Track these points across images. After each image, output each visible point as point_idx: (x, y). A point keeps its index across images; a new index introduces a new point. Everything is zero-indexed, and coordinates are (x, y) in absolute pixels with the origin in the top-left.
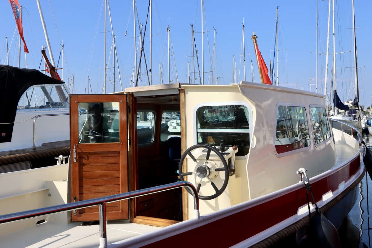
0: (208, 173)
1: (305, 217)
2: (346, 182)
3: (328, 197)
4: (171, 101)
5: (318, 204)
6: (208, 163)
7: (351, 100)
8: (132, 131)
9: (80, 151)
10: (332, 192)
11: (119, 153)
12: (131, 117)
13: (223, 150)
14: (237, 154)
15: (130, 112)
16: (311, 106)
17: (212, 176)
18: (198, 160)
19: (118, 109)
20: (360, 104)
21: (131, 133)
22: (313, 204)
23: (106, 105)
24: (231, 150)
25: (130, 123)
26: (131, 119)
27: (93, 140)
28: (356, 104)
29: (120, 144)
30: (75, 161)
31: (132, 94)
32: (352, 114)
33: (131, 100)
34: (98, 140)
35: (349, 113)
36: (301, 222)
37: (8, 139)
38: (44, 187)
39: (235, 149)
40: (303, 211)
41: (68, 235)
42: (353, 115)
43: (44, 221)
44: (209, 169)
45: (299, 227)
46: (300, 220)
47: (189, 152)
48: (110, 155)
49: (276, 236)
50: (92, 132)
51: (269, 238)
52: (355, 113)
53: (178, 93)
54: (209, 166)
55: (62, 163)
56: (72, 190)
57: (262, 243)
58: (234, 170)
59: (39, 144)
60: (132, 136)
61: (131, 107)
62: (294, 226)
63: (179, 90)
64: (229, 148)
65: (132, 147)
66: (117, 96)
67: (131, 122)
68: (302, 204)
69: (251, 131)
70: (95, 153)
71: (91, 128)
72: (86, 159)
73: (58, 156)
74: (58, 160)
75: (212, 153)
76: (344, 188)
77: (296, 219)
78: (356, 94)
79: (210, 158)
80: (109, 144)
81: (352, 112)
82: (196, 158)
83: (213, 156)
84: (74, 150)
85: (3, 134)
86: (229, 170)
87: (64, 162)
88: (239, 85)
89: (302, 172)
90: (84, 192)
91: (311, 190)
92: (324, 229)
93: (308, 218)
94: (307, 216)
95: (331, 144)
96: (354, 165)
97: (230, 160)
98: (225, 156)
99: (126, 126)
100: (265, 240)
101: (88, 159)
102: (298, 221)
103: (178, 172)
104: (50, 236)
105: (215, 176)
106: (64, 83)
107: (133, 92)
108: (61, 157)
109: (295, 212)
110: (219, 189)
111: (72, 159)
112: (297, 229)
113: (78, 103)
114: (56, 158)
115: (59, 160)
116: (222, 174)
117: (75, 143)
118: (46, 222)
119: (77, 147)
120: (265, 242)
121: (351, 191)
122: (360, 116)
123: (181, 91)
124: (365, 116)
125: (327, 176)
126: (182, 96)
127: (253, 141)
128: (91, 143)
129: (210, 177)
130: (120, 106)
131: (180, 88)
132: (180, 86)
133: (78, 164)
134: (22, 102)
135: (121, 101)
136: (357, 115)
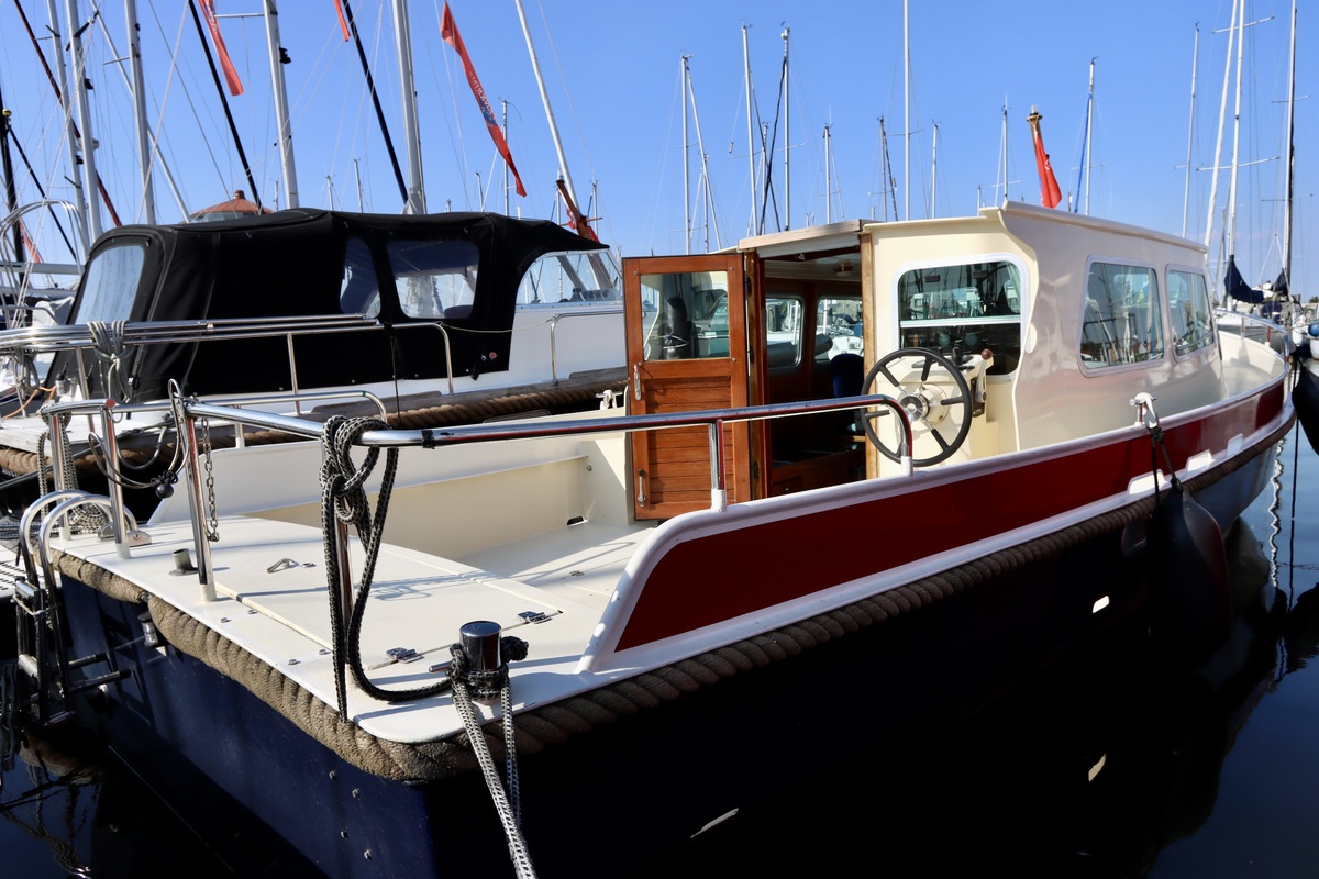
0: (925, 409)
1: (1146, 498)
2: (1245, 436)
3: (1200, 463)
4: (840, 270)
5: (1179, 474)
6: (924, 389)
7: (1269, 282)
8: (755, 333)
9: (647, 377)
10: (1213, 453)
11: (728, 379)
12: (752, 303)
13: (959, 361)
14: (990, 372)
15: (750, 293)
16: (1168, 269)
17: (933, 417)
18: (904, 384)
19: (725, 287)
20: (1292, 291)
21: (755, 338)
22: (1165, 474)
23: (698, 279)
24: (979, 362)
25: (751, 317)
26: (753, 307)
27: (674, 355)
28: (1281, 287)
29: (728, 361)
30: (638, 397)
31: (753, 254)
32: (1271, 312)
33: (752, 266)
34: (682, 353)
35: (1263, 311)
36: (1136, 507)
37: (502, 364)
38: (577, 453)
39: (986, 358)
40: (1142, 486)
41: (631, 544)
42: (1275, 313)
43: (581, 519)
44: (928, 402)
45: (1130, 517)
46: (1135, 503)
47: (881, 366)
48: (711, 385)
49: (1077, 529)
50: (670, 338)
51: (1062, 531)
52: (1278, 308)
53: (856, 243)
54: (929, 396)
55: (611, 406)
56: (635, 457)
57: (1045, 539)
58: (983, 404)
59: (563, 375)
60: (755, 344)
61: (752, 282)
62: (1119, 513)
63: (860, 237)
64: (972, 358)
65: (756, 368)
66: (723, 258)
67: (754, 313)
68: (1140, 471)
69: (1026, 320)
70: (678, 381)
71: (669, 330)
72: (659, 393)
73: (602, 392)
74: (602, 399)
75: (935, 367)
76: (1242, 447)
77: (1123, 501)
78: (1284, 265)
79: (929, 379)
80: (708, 362)
81: (1270, 307)
82: (899, 381)
83: (936, 373)
84: (636, 376)
85: (493, 355)
86: (974, 403)
87: (614, 404)
88: (1000, 209)
89: (1142, 402)
90: (659, 461)
91: (1161, 442)
92: (1189, 522)
93: (1153, 500)
94: (1152, 496)
95: (1212, 365)
96: (1270, 402)
97: (974, 381)
98: (965, 372)
99: (742, 321)
100: (1054, 533)
101: (664, 394)
102: (1129, 505)
103: (854, 427)
104: (597, 543)
105: (941, 417)
106: (607, 247)
107: (756, 248)
108: (608, 393)
109: (1124, 487)
110: (950, 442)
111: (631, 393)
112: (1125, 521)
113: (640, 275)
114: (599, 396)
115: (605, 399)
116: (957, 413)
117: (636, 361)
118: (585, 521)
119: (641, 368)
120: (1055, 538)
121: (1256, 456)
122: (1290, 314)
123: (863, 239)
124: (1302, 317)
125: (1202, 417)
126: (866, 248)
127: (1029, 340)
128: (669, 360)
129: (930, 418)
130: (729, 279)
131: (861, 230)
132: (861, 225)
133: (644, 403)
134: (524, 294)
135: (731, 268)
136: (1284, 313)
